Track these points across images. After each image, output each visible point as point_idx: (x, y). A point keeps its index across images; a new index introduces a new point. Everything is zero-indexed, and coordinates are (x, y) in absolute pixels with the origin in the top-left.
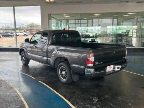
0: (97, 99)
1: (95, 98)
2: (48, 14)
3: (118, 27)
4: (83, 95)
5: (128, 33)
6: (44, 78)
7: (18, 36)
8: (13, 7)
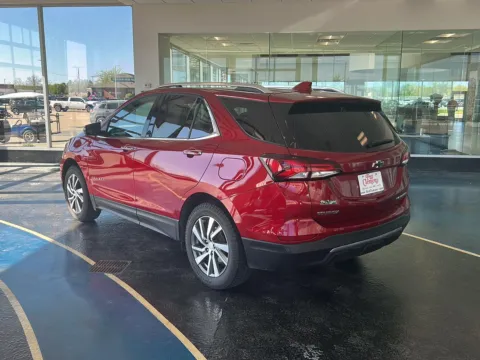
0: (320, 352)
1: (311, 348)
2: (159, 34)
3: (402, 84)
4: (266, 335)
5: (436, 104)
6: (129, 262)
7: (65, 110)
8: (36, 9)
